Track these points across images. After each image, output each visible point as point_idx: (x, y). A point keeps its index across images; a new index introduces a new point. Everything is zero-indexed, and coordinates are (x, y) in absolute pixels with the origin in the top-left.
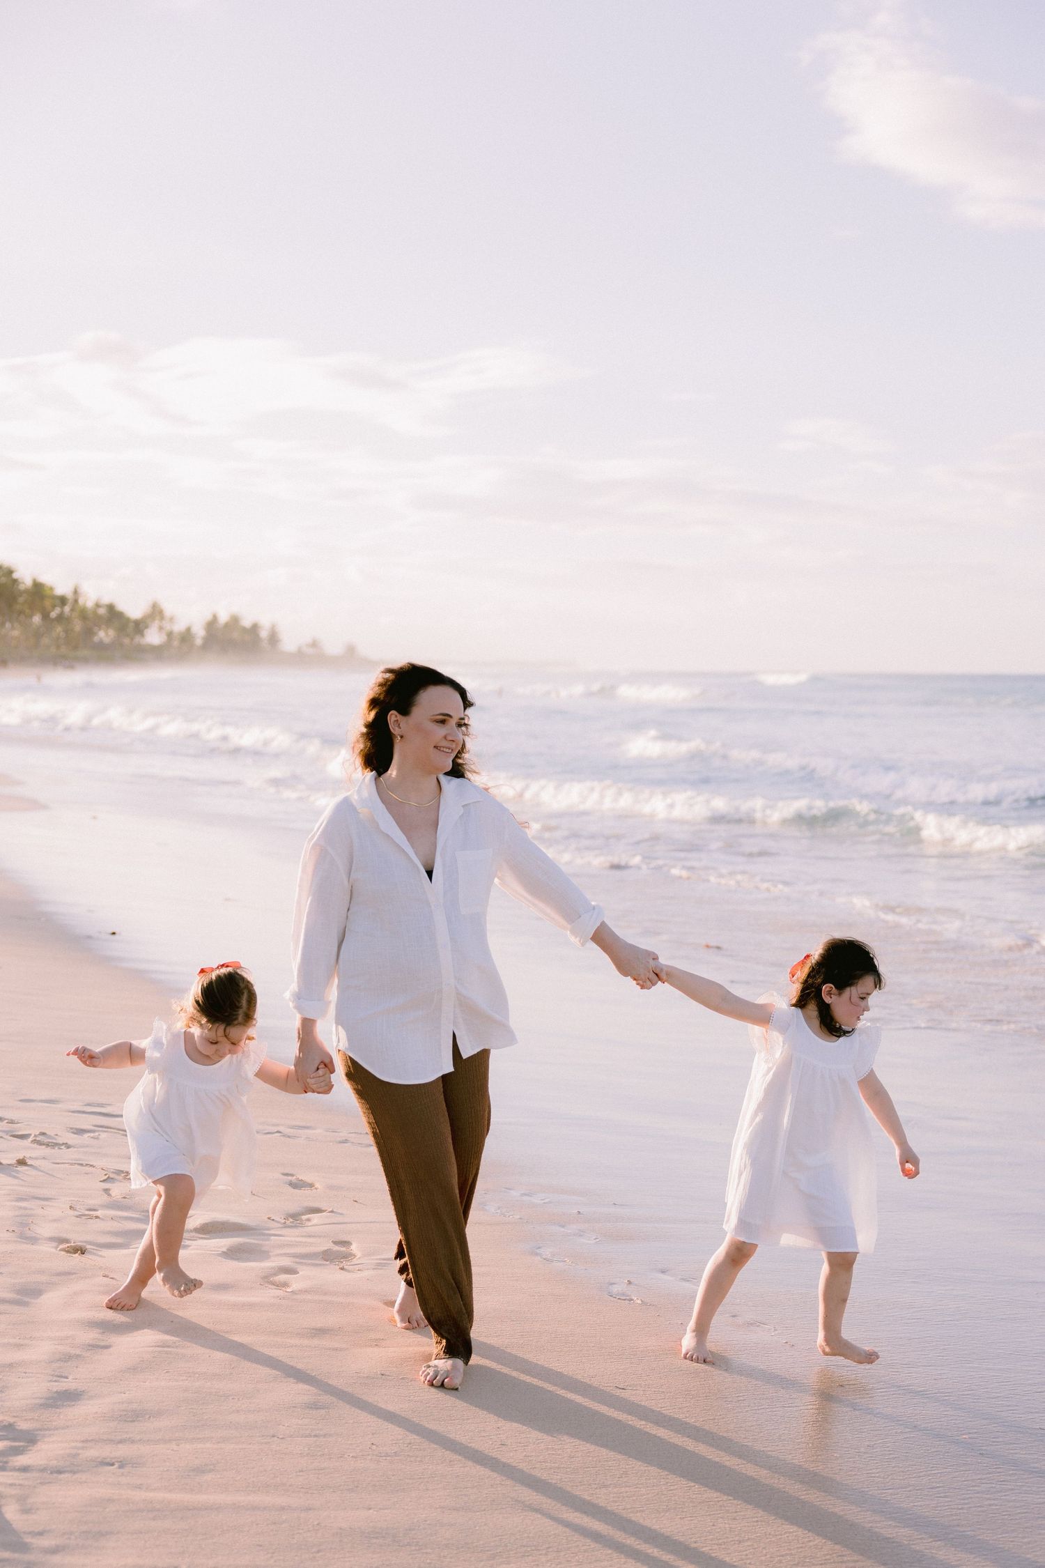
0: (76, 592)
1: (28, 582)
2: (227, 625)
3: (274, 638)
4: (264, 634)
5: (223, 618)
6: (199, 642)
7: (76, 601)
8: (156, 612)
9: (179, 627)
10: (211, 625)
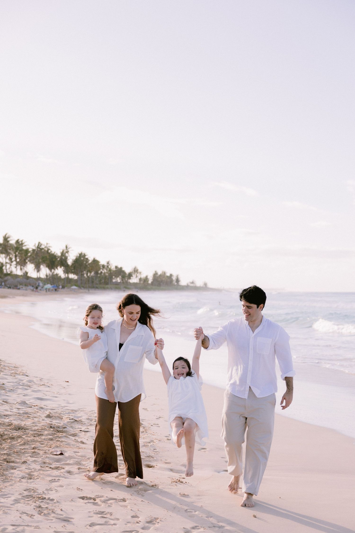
0: (108, 263)
1: (91, 259)
2: (160, 275)
3: (178, 280)
4: (174, 278)
5: (159, 273)
6: (150, 282)
7: (108, 266)
8: (136, 271)
9: (143, 276)
10: (155, 274)
